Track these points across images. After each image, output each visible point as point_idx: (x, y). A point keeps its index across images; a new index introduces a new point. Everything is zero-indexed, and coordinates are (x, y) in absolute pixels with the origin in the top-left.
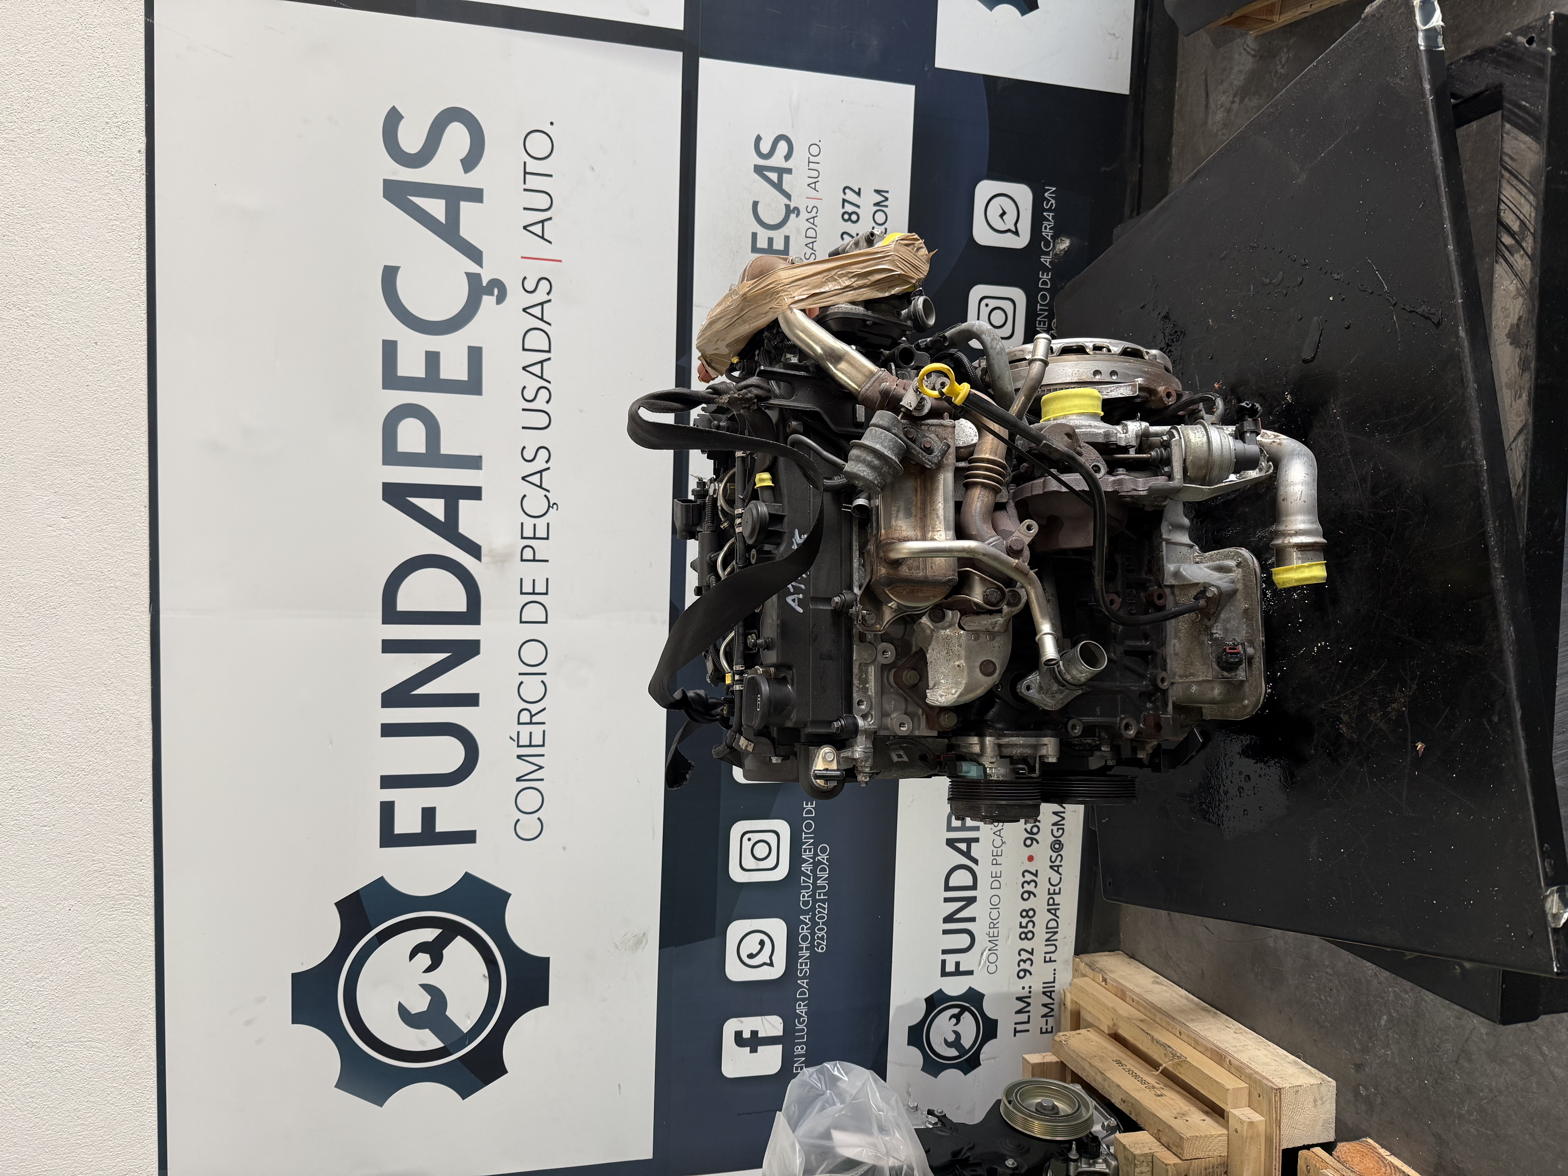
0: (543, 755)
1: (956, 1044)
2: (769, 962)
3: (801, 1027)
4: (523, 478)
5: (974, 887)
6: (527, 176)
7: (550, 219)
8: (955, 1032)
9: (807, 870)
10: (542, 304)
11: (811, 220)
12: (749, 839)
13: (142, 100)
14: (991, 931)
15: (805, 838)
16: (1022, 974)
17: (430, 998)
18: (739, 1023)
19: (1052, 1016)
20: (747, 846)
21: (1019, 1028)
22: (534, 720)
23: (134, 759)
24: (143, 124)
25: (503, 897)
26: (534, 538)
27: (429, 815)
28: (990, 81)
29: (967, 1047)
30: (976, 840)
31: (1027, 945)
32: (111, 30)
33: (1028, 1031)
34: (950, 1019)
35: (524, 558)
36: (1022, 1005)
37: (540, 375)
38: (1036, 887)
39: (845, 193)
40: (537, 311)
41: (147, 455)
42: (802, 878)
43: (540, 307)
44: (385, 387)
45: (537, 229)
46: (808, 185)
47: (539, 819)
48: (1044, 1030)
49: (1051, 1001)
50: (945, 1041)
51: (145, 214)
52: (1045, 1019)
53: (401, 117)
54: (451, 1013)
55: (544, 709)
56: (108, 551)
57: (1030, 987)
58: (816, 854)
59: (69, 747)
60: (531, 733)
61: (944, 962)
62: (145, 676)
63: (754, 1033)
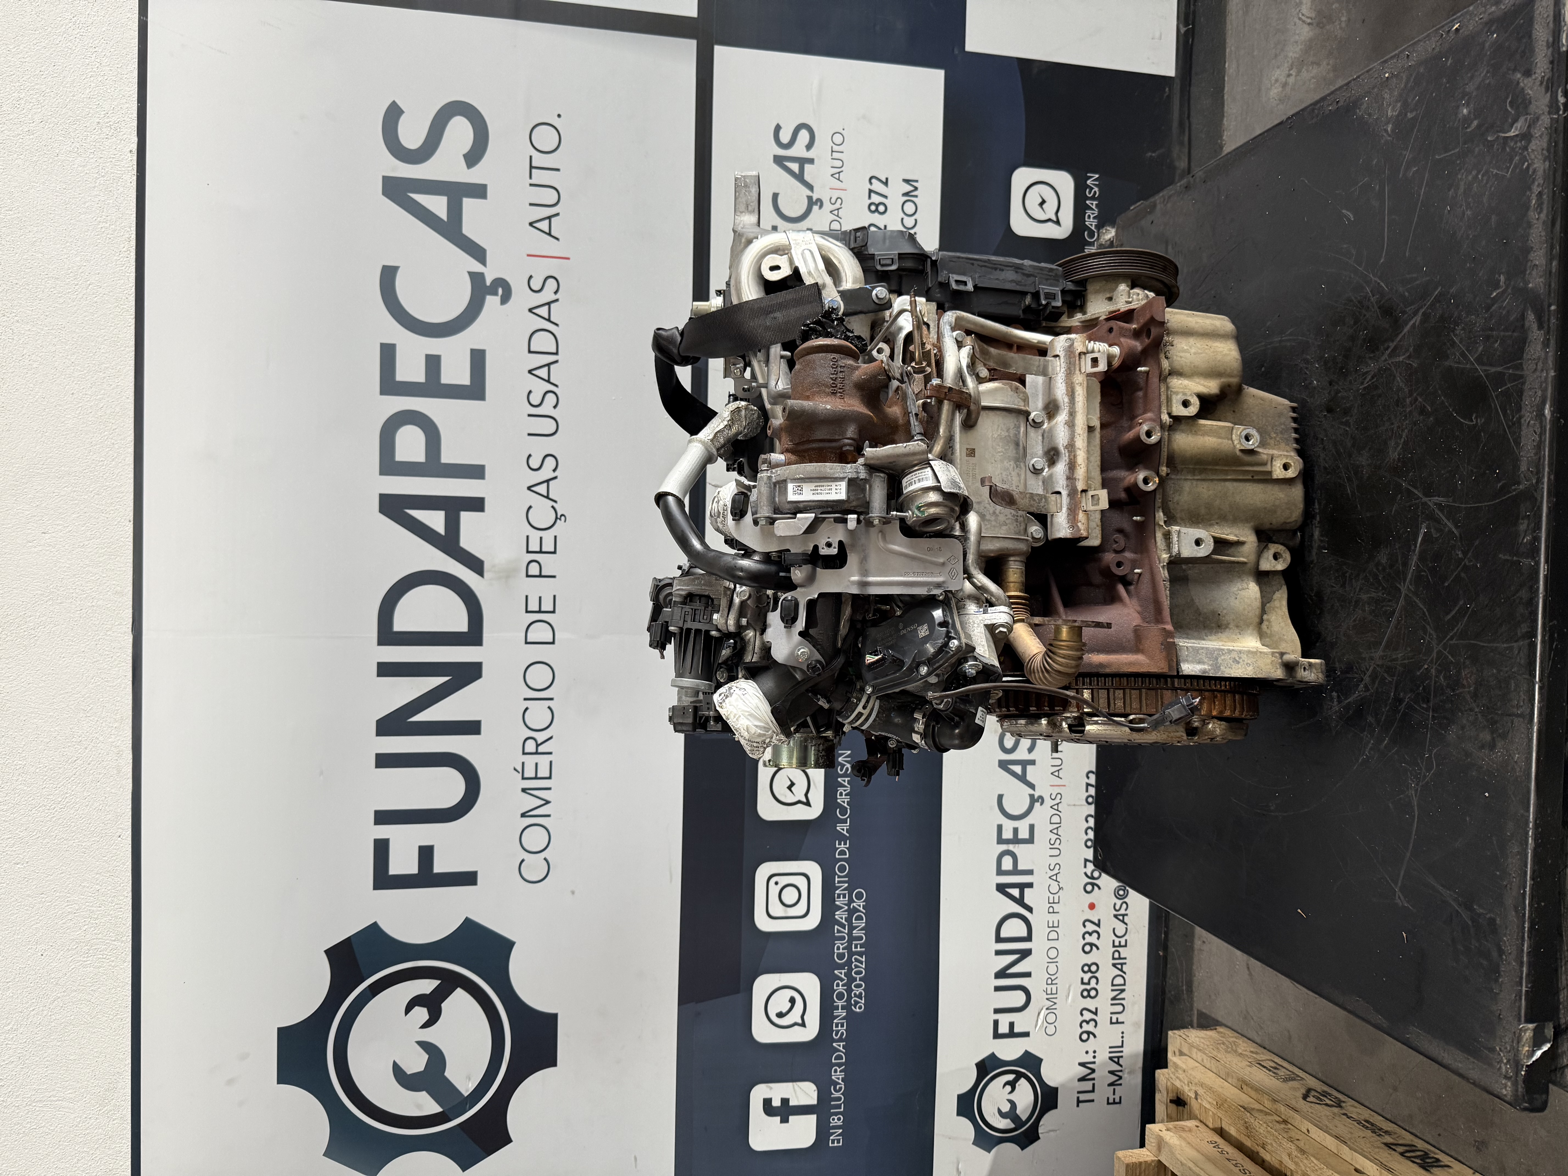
0: (549, 789)
1: (1012, 1114)
2: (800, 1021)
3: (837, 1095)
4: (529, 488)
5: (1029, 938)
6: (533, 170)
7: (557, 214)
8: (1010, 1101)
9: (842, 918)
10: (549, 304)
11: (836, 212)
12: (776, 883)
13: (134, 99)
14: (1049, 987)
15: (839, 882)
16: (1085, 1036)
17: (427, 1056)
18: (768, 1089)
19: (1121, 1085)
20: (774, 890)
21: (1083, 1097)
22: (541, 749)
23: (113, 791)
24: (135, 123)
25: (509, 945)
26: (541, 552)
27: (426, 854)
28: (1025, 65)
29: (1024, 1118)
30: (1030, 885)
31: (1091, 1004)
32: (104, 29)
33: (1093, 1101)
34: (1004, 1086)
35: (530, 573)
36: (1085, 1071)
37: (546, 378)
38: (1098, 938)
39: (871, 183)
40: (543, 311)
41: (132, 466)
42: (836, 927)
43: (547, 307)
44: (383, 392)
45: (544, 225)
46: (832, 175)
47: (545, 859)
48: (1111, 1101)
49: (1120, 1068)
50: (999, 1111)
51: (135, 215)
52: (1112, 1088)
53: (402, 112)
54: (451, 1073)
55: (551, 738)
56: (90, 569)
57: (1095, 1052)
58: (851, 901)
59: (45, 778)
60: (536, 764)
61: (996, 1023)
62: (126, 701)
63: (785, 1101)
